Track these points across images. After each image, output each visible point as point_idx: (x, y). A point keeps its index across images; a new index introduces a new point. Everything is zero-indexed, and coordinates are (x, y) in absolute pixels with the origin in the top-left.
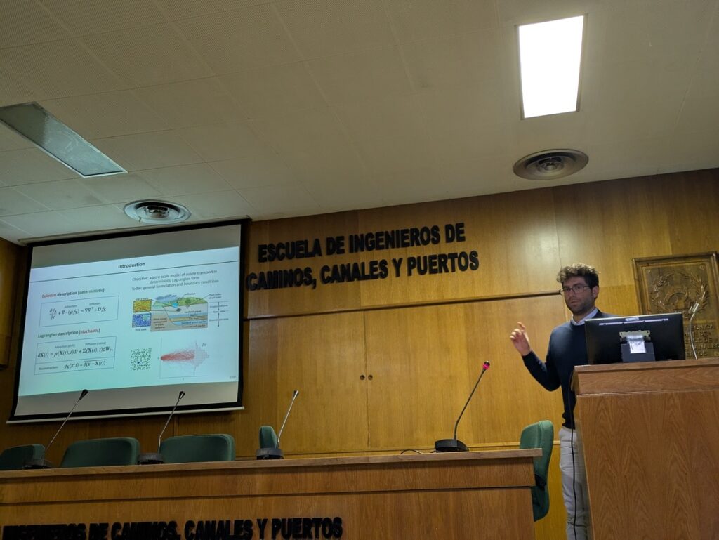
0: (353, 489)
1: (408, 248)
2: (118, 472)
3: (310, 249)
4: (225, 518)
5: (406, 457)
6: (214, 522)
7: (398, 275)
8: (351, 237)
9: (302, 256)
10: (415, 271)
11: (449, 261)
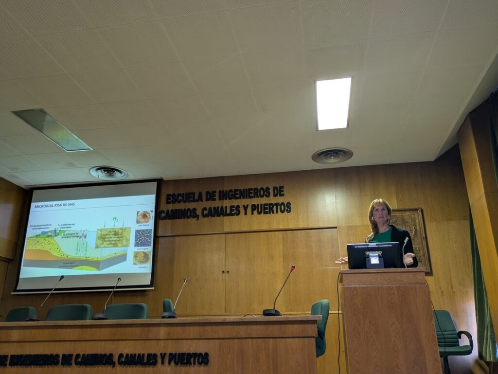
0: (216, 337)
1: (252, 199)
2: (81, 324)
3: (196, 198)
4: (142, 352)
5: (246, 318)
6: (135, 354)
7: (246, 214)
8: (220, 192)
9: (192, 201)
10: (255, 212)
11: (275, 207)
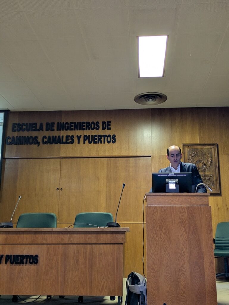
1: (84, 131)
3: (38, 127)
7: (79, 143)
8: (58, 123)
9: (34, 130)
10: (87, 141)
11: (103, 138)
